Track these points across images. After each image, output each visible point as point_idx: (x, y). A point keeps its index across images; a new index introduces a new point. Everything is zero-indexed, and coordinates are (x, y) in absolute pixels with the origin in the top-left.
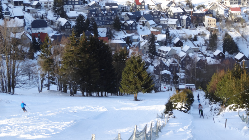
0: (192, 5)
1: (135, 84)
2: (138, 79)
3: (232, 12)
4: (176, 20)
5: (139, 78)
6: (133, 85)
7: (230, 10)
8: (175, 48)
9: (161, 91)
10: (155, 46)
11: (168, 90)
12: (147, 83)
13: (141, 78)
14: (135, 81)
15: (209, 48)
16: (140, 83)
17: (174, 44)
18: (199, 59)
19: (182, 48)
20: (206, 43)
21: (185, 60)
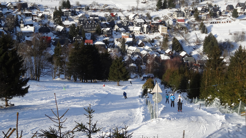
0: (150, 17)
2: (120, 73)
3: (179, 22)
4: (140, 28)
6: (117, 76)
7: (177, 21)
10: (125, 46)
12: (126, 75)
15: (162, 48)
17: (138, 45)
18: (155, 55)
19: (144, 48)
20: (160, 44)
21: (146, 56)
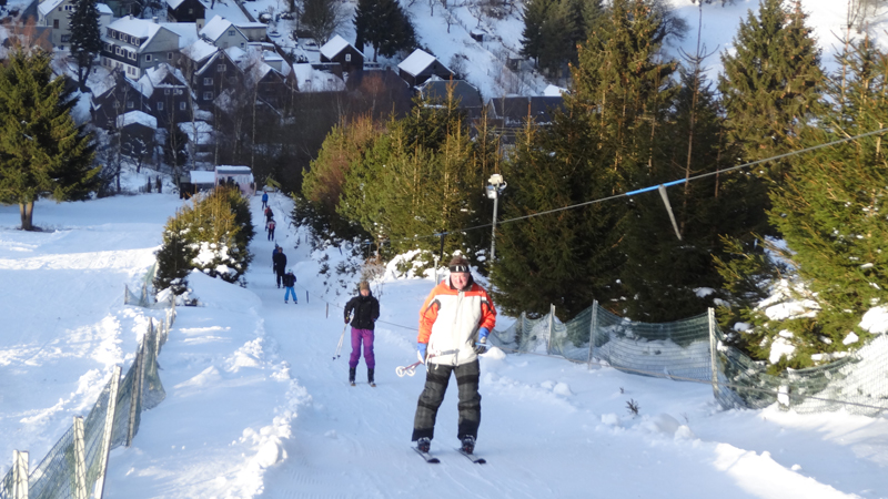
1: (26, 164)
2: (38, 148)
5: (39, 141)
6: (18, 168)
8: (175, 27)
9: (119, 191)
10: (95, 15)
11: (148, 189)
12: (74, 161)
13: (48, 143)
14: (25, 153)
15: (303, 28)
16: (46, 162)
17: (170, 9)
18: (265, 69)
19: (200, 27)
20: (293, 8)
21: (211, 72)
